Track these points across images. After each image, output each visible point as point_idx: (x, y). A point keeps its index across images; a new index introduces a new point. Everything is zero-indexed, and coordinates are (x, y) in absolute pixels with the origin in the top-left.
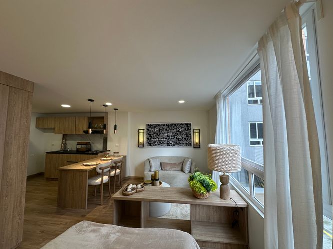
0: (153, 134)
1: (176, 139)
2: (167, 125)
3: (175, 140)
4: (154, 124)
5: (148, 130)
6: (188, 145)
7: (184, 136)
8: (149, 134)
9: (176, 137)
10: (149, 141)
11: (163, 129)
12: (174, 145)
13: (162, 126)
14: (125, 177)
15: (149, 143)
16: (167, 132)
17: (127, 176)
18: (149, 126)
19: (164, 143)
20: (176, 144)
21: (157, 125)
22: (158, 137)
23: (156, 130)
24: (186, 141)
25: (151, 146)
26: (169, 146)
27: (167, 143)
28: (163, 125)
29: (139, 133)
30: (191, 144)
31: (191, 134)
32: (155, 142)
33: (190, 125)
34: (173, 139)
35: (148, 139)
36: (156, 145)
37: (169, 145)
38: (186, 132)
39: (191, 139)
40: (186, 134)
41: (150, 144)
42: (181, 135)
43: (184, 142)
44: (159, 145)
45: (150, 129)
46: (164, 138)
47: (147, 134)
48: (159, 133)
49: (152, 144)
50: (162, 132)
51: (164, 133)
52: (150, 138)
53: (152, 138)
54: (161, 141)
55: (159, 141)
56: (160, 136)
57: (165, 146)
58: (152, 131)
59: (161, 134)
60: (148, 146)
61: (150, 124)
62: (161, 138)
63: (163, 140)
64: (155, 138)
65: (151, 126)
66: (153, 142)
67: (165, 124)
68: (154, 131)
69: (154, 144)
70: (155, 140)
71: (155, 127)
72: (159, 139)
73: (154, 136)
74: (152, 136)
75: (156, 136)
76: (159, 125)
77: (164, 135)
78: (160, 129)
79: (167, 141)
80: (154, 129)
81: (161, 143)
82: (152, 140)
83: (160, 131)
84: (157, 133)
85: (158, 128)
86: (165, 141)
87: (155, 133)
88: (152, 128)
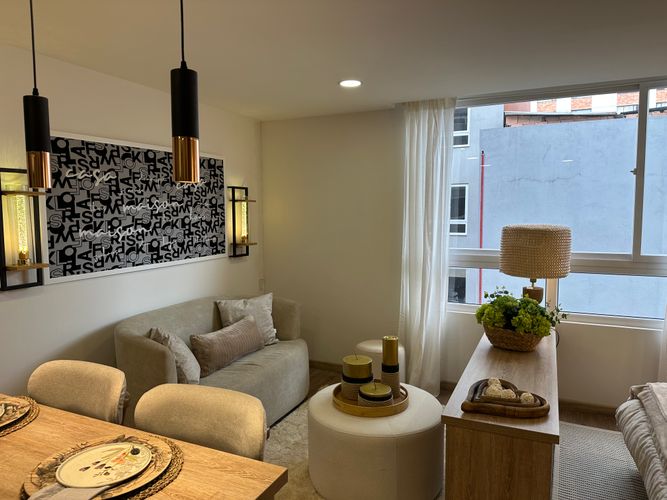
0: (82, 204)
1: (184, 225)
2: (147, 159)
3: (177, 232)
4: (86, 145)
6: (216, 248)
7: (205, 214)
8: (61, 203)
9: (182, 215)
10: (61, 245)
11: (134, 175)
12: (176, 255)
13: (129, 162)
15: (63, 257)
16: (147, 194)
19: (140, 250)
20: (183, 250)
21: (103, 153)
22: (108, 216)
23: (101, 178)
24: (210, 234)
25: (73, 269)
26: (158, 259)
27: (151, 248)
28: (129, 154)
30: (222, 244)
31: (222, 206)
32: (94, 248)
33: (220, 168)
34: (174, 225)
35: (56, 231)
36: (101, 265)
37: (156, 255)
38: (209, 196)
39: (223, 224)
40: (213, 206)
41: (69, 264)
42: (198, 209)
43: (207, 238)
44: (116, 263)
45: (69, 167)
46: (136, 223)
47: (52, 200)
48: (114, 198)
49: (79, 262)
50: (129, 193)
51: (136, 196)
52: (68, 223)
53: (82, 225)
54: (126, 241)
55: (117, 240)
56: (120, 212)
57: (142, 264)
58: (80, 185)
59: (126, 200)
60: (58, 276)
61: (67, 141)
62: (124, 224)
63: (136, 235)
64: (95, 222)
65: (74, 150)
66: (85, 248)
67: (139, 153)
68: (88, 184)
69: (90, 255)
70: (98, 234)
71: (93, 161)
72: (117, 231)
73: (90, 213)
74: (79, 210)
75: (102, 211)
76: (112, 151)
77: (139, 208)
78: (117, 175)
79: (149, 238)
80: (92, 173)
81: (127, 248)
82: (81, 234)
83: (117, 186)
84: (105, 197)
85: (109, 171)
86: (140, 237)
87: (93, 195)
88: (77, 166)
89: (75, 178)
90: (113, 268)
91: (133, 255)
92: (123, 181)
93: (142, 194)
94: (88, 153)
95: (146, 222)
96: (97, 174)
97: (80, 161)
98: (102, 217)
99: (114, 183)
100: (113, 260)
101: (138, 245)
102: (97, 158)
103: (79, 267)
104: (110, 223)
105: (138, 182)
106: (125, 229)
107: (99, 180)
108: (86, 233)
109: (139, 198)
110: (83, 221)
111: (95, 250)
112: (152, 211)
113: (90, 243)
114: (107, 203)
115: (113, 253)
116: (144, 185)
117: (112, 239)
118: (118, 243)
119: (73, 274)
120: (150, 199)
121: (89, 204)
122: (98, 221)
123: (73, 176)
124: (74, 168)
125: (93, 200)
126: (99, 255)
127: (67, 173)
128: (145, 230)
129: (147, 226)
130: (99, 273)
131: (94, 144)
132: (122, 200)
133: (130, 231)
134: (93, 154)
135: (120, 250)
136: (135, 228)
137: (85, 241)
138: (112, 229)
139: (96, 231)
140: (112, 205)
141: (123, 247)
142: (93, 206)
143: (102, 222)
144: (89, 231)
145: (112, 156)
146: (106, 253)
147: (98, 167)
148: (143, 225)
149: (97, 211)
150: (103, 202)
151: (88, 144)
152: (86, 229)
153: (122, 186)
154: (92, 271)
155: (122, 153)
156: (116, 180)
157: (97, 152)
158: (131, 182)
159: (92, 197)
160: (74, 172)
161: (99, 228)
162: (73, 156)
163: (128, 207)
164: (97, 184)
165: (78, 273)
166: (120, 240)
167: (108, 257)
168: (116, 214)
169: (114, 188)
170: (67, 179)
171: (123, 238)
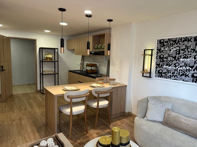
0: (166, 58)
2: (196, 40)
4: (169, 40)
5: (159, 50)
8: (160, 58)
10: (159, 69)
11: (187, 47)
13: (186, 43)
14: (124, 112)
15: (159, 72)
16: (193, 54)
17: (127, 111)
18: (161, 43)
19: (187, 76)
21: (175, 41)
22: (175, 62)
23: (173, 50)
25: (161, 76)
26: (196, 81)
27: (193, 76)
28: (187, 39)
29: (145, 55)
32: (168, 71)
35: (158, 65)
36: (170, 77)
37: (196, 79)
41: (160, 74)
44: (176, 78)
45: (163, 47)
46: (186, 65)
47: (158, 57)
48: (177, 56)
49: (163, 75)
50: (184, 54)
51: (187, 55)
52: (161, 63)
53: (165, 64)
54: (181, 71)
55: (177, 70)
56: (179, 61)
57: (187, 81)
58: (166, 52)
59: (182, 57)
60: (157, 77)
61: (164, 40)
62: (180, 65)
63: (185, 70)
64: (169, 64)
65: (165, 42)
66: (165, 71)
67: (191, 38)
68: (168, 52)
69: (167, 73)
70: (170, 67)
71: (171, 44)
72: (177, 67)
73: (168, 61)
74: (165, 60)
75: (172, 60)
76: (179, 40)
77: (188, 60)
78: (180, 48)
79: (192, 72)
80: (170, 48)
81: (181, 74)
82: (165, 66)
83: (179, 52)
84: (174, 56)
85: (177, 47)
86: (187, 71)
87: (170, 55)
88: (166, 46)
89: (165, 50)
90: (174, 79)
91: (183, 77)
92: (182, 50)
93: (191, 54)
94: (170, 42)
95: (191, 65)
96: (172, 48)
97: (167, 45)
98: (172, 62)
99: (178, 51)
100: (175, 77)
101: (186, 74)
102: (173, 43)
103: (163, 76)
104: (175, 64)
105: (189, 50)
106: (181, 67)
107: (172, 50)
108: (166, 66)
109: (189, 56)
110: (166, 63)
111: (168, 72)
112: (195, 61)
113: (167, 70)
114: (175, 58)
115: (175, 74)
116: (192, 51)
117: (175, 70)
118: (177, 71)
119: (161, 77)
120: (195, 56)
121: (168, 58)
122: (171, 63)
123: (164, 49)
124: (165, 47)
125: (170, 57)
126: (170, 74)
127: (162, 49)
128: (190, 69)
129: (192, 67)
130: (169, 80)
131: (172, 39)
132: (181, 57)
133: (183, 68)
134: (172, 42)
135: (178, 74)
136: (186, 67)
137: (165, 69)
138: (176, 66)
139: (169, 66)
140: (176, 58)
141: (179, 73)
142: (169, 59)
143: (172, 64)
144: (167, 66)
145: (179, 42)
146: (172, 74)
147: (173, 46)
148: (189, 66)
149: (171, 60)
150: (173, 57)
151: (170, 39)
152: (166, 65)
153: (181, 52)
154: (167, 78)
155: (183, 39)
156: (179, 50)
157: (173, 41)
158: (186, 50)
159: (169, 56)
160: (165, 48)
161: (171, 65)
162: (165, 44)
163: (183, 59)
164: (172, 51)
165: (163, 78)
166: (178, 71)
167: (173, 75)
168: (178, 61)
169: (178, 53)
170: (162, 51)
171: (180, 70)
